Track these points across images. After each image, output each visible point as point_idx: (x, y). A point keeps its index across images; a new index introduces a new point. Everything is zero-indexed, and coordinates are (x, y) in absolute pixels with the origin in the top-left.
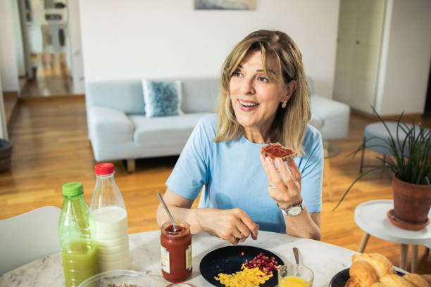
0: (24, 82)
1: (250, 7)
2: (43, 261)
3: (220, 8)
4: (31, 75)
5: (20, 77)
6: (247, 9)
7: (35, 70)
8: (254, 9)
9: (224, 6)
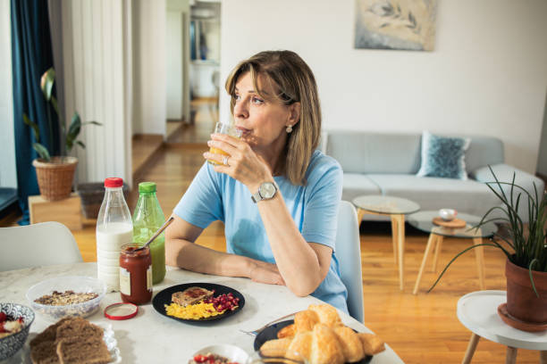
0: (175, 126)
1: (426, 47)
2: (33, 269)
3: (387, 48)
4: (188, 120)
5: (169, 121)
6: (422, 50)
7: (193, 114)
8: (431, 50)
9: (392, 45)
